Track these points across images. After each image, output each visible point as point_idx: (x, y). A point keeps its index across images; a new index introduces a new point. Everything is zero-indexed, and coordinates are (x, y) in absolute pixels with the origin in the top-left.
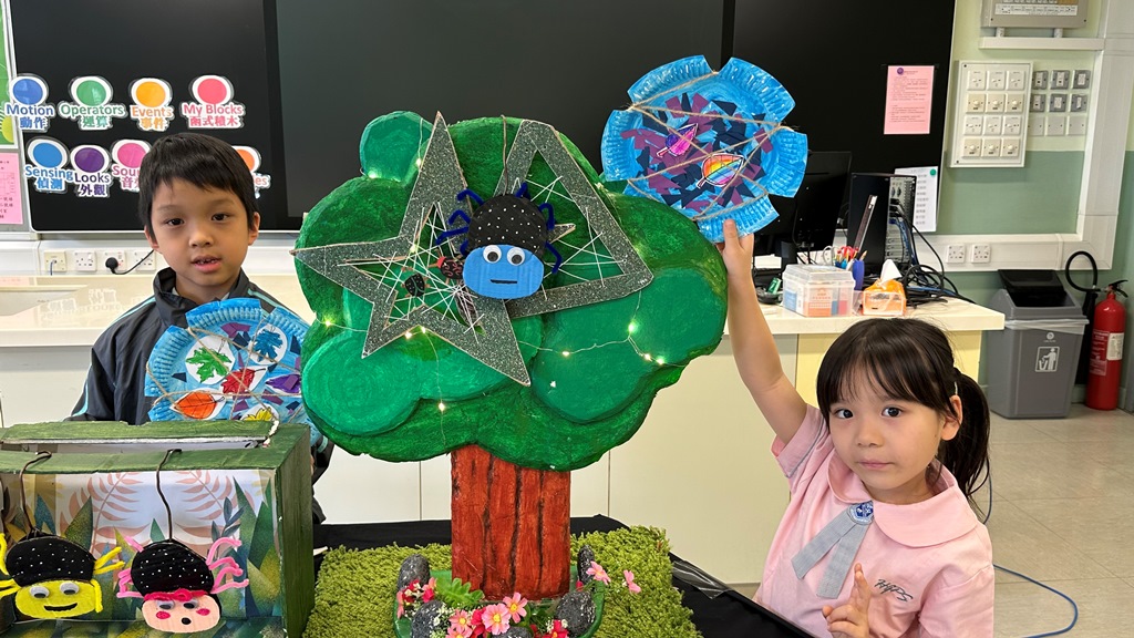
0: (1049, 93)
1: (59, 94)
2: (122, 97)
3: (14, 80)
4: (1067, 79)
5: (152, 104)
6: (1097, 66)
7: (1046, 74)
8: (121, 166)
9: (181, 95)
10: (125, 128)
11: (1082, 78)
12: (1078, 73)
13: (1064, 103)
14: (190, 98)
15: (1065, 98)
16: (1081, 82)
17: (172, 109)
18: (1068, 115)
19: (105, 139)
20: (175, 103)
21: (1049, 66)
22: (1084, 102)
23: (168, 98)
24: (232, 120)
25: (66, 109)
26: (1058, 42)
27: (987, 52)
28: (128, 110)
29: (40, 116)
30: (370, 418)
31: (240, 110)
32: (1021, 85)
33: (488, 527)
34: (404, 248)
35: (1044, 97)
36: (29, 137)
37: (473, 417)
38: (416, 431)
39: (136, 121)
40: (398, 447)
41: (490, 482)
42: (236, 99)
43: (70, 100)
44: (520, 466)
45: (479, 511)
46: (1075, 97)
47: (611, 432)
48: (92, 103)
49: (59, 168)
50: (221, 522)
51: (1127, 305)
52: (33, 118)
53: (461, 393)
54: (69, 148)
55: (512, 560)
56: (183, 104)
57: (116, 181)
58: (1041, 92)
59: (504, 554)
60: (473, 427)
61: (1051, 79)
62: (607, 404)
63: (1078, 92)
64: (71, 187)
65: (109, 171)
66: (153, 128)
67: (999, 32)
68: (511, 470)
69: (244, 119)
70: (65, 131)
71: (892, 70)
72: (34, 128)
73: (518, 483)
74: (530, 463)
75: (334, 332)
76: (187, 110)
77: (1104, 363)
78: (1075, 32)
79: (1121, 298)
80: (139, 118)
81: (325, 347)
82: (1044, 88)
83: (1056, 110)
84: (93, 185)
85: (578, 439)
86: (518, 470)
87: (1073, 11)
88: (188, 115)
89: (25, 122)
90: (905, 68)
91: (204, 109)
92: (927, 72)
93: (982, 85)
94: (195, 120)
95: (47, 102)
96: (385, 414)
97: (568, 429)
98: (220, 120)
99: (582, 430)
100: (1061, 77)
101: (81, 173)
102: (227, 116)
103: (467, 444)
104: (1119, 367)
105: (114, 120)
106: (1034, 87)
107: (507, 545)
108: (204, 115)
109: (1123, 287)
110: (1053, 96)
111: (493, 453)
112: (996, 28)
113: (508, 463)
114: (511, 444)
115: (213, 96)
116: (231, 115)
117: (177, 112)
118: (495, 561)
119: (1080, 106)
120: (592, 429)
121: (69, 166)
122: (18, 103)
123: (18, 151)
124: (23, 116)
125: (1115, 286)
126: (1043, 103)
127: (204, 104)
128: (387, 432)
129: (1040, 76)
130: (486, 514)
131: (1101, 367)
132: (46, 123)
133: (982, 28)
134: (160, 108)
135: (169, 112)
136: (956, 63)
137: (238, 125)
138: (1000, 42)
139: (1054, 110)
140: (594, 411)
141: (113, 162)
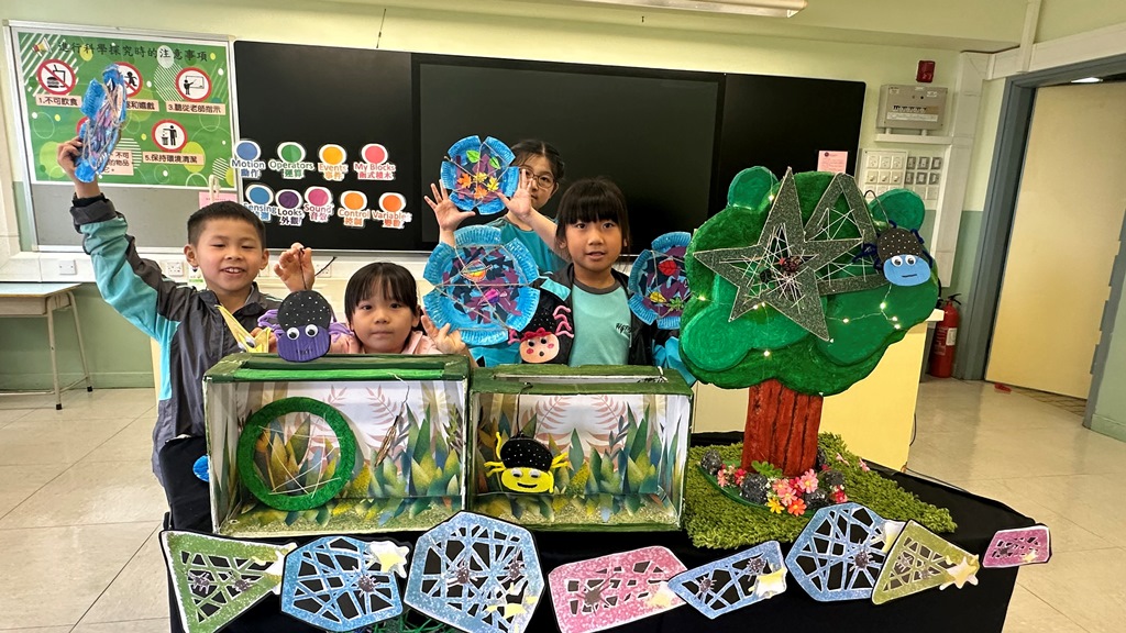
0: (916, 171)
1: (269, 154)
2: (313, 157)
3: (237, 142)
4: (927, 163)
5: (333, 161)
6: (947, 155)
7: (915, 158)
8: (310, 205)
9: (354, 157)
10: (314, 178)
11: (937, 162)
12: (935, 159)
13: (925, 178)
14: (359, 159)
15: (926, 174)
16: (936, 165)
17: (347, 166)
18: (927, 187)
19: (300, 186)
20: (349, 162)
21: (918, 154)
22: (937, 178)
23: (344, 159)
24: (387, 175)
25: (273, 164)
26: (924, 138)
27: (880, 144)
28: (316, 166)
29: (255, 168)
30: (722, 360)
31: (393, 168)
32: (900, 165)
33: (774, 431)
34: (760, 252)
35: (913, 174)
36: (246, 183)
37: (778, 361)
38: (744, 369)
39: (322, 174)
40: (733, 379)
41: (779, 402)
42: (390, 160)
43: (277, 158)
44: (798, 393)
45: (771, 421)
46: (932, 175)
47: (860, 371)
48: (292, 161)
49: (267, 205)
50: (616, 431)
51: (958, 309)
52: (250, 169)
53: (776, 345)
54: (275, 192)
55: (786, 451)
56: (355, 163)
57: (307, 214)
58: (911, 171)
59: (782, 449)
60: (777, 368)
61: (917, 163)
62: (863, 353)
63: (934, 171)
64: (275, 218)
65: (302, 208)
66: (333, 179)
67: (888, 130)
68: (793, 395)
69: (395, 174)
70: (272, 179)
71: (822, 153)
72: (250, 176)
73: (795, 404)
74: (807, 391)
75: (704, 305)
76: (357, 167)
77: (944, 347)
78: (936, 132)
79: (955, 305)
80: (324, 171)
81: (700, 314)
82: (913, 168)
83: (920, 183)
84: (292, 217)
85: (840, 375)
86: (796, 396)
87: (935, 119)
88: (357, 170)
89: (245, 172)
90: (830, 152)
91: (369, 168)
92: (844, 155)
93: (876, 165)
94: (363, 174)
95: (260, 159)
96: (731, 358)
97: (834, 369)
98: (380, 174)
99: (843, 370)
100: (924, 161)
101: (282, 209)
102: (384, 172)
103: (772, 378)
104: (953, 349)
105: (306, 172)
106: (908, 168)
107: (785, 442)
108: (369, 171)
109: (957, 298)
110: (919, 174)
111: (784, 383)
112: (885, 128)
113: (792, 390)
114: (798, 379)
115: (375, 159)
116: (387, 172)
117: (351, 168)
118: (776, 453)
119: (935, 180)
120: (849, 369)
121: (274, 204)
122: (239, 159)
123: (237, 193)
124: (242, 168)
125: (952, 298)
126: (912, 178)
127: (369, 164)
128: (728, 370)
129: (911, 160)
130: (775, 423)
131: (942, 350)
132: (259, 174)
133: (877, 128)
134: (338, 165)
135: (346, 168)
136: (861, 150)
137: (391, 178)
138: (888, 137)
139: (918, 183)
140: (854, 358)
141: (305, 201)
